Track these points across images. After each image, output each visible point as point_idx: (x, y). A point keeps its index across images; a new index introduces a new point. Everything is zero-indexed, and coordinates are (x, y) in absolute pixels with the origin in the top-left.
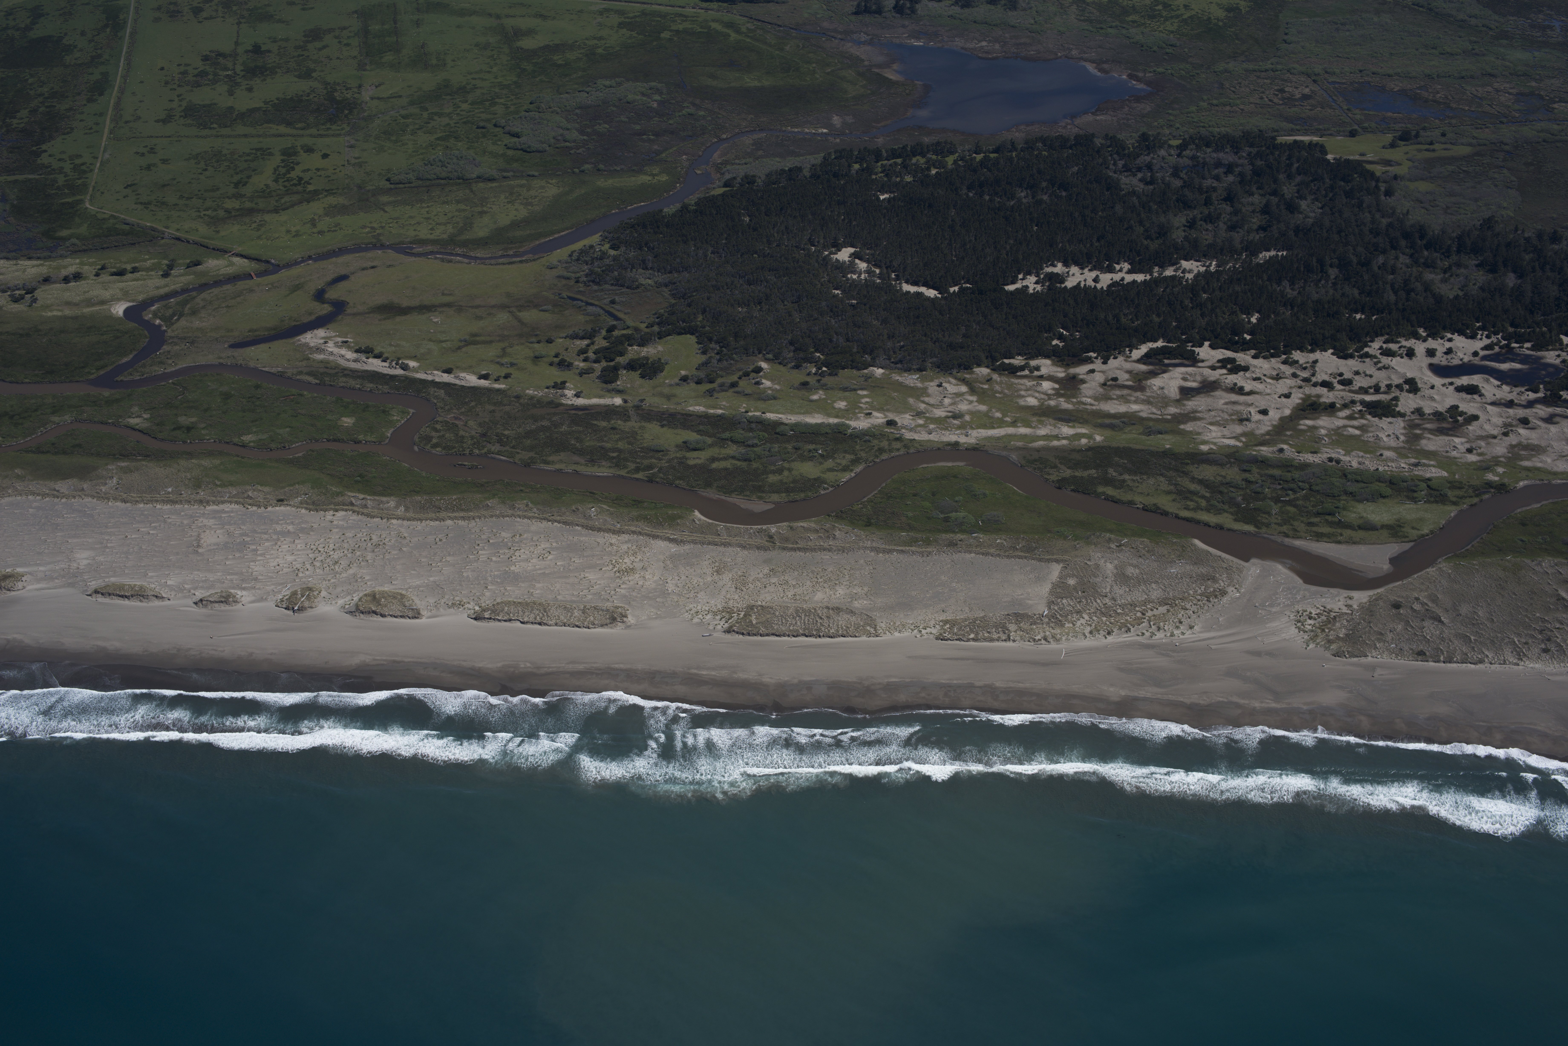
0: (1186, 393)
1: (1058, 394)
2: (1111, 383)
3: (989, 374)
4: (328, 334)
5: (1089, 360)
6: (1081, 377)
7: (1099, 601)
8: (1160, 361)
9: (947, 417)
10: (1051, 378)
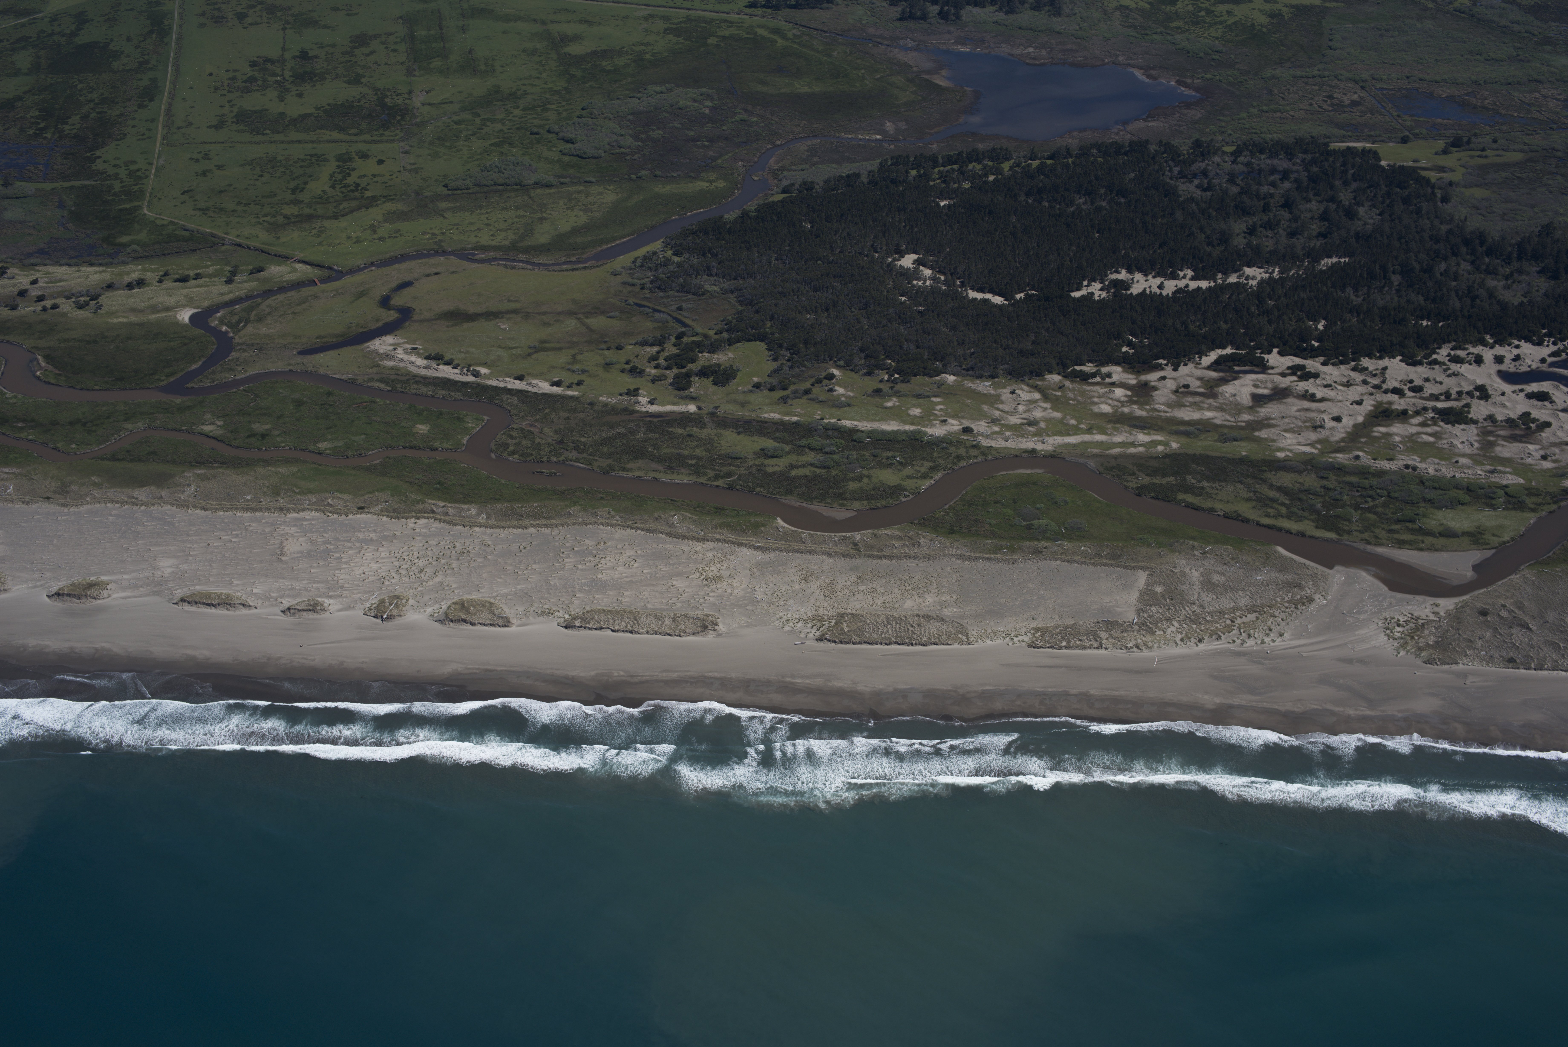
0: (1258, 400)
1: (1131, 401)
2: (1183, 390)
3: (1060, 381)
4: (396, 341)
5: (1159, 367)
6: (1153, 384)
7: (1187, 609)
8: (1230, 368)
9: (1022, 424)
10: (1123, 385)
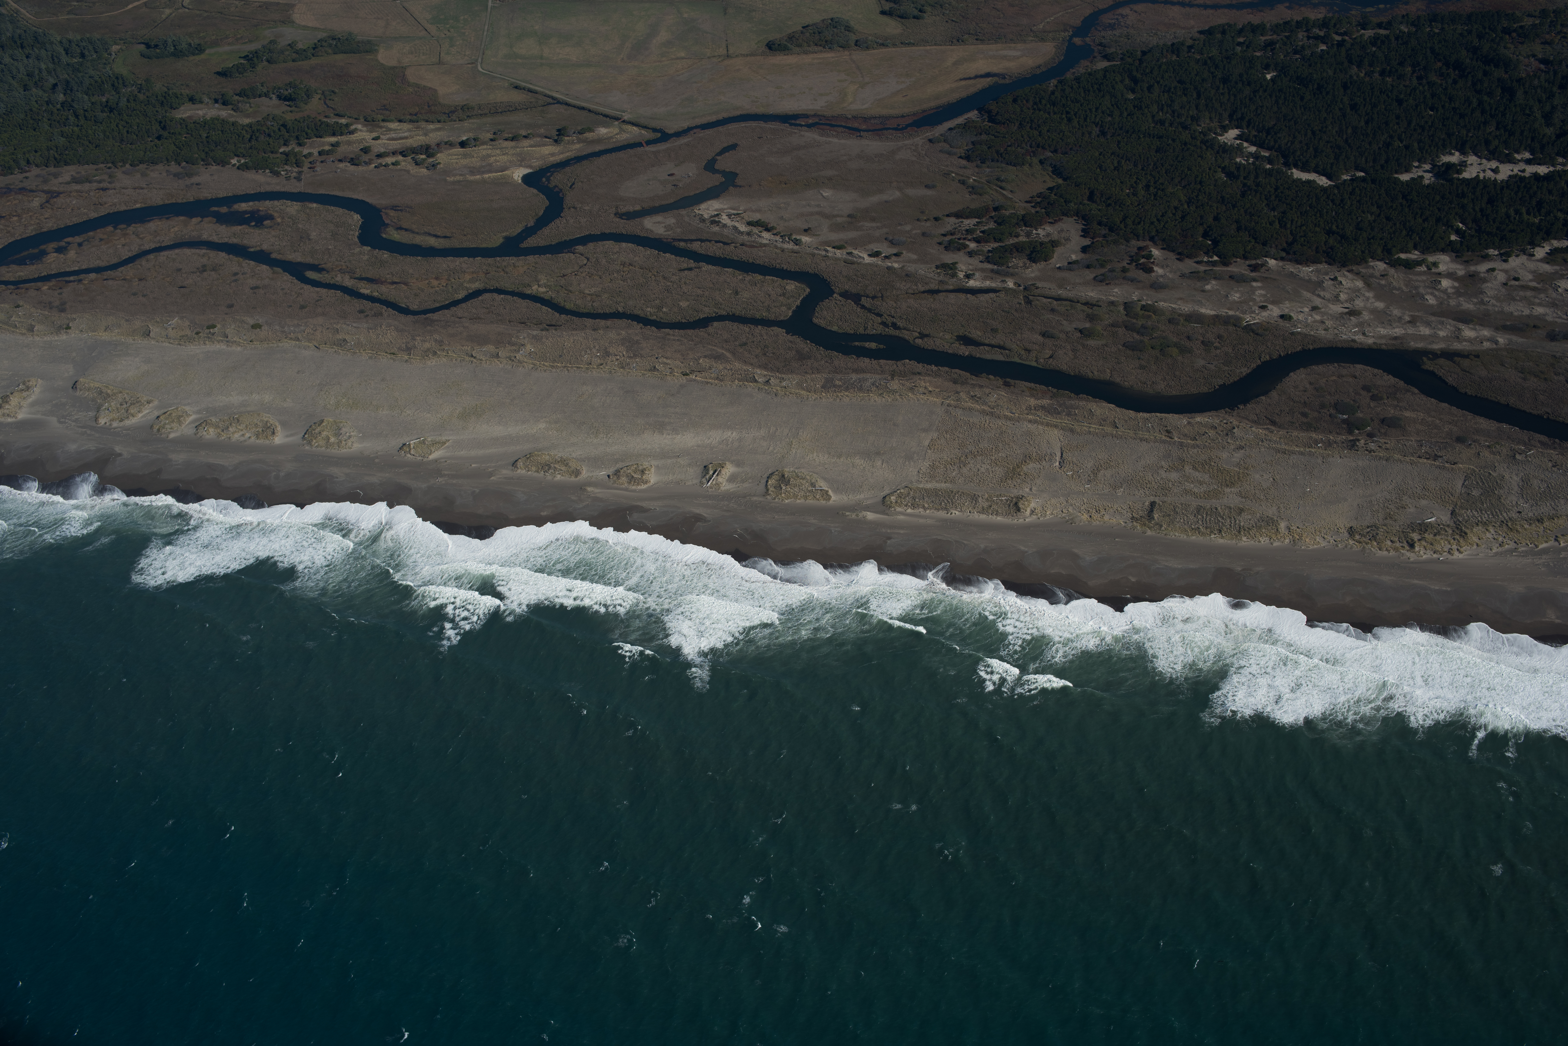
1: (1458, 293)
2: (1513, 283)
3: (1385, 270)
4: (722, 206)
5: (1486, 258)
6: (1482, 275)
7: (1505, 515)
8: (1566, 261)
9: (1342, 313)
10: (1450, 275)
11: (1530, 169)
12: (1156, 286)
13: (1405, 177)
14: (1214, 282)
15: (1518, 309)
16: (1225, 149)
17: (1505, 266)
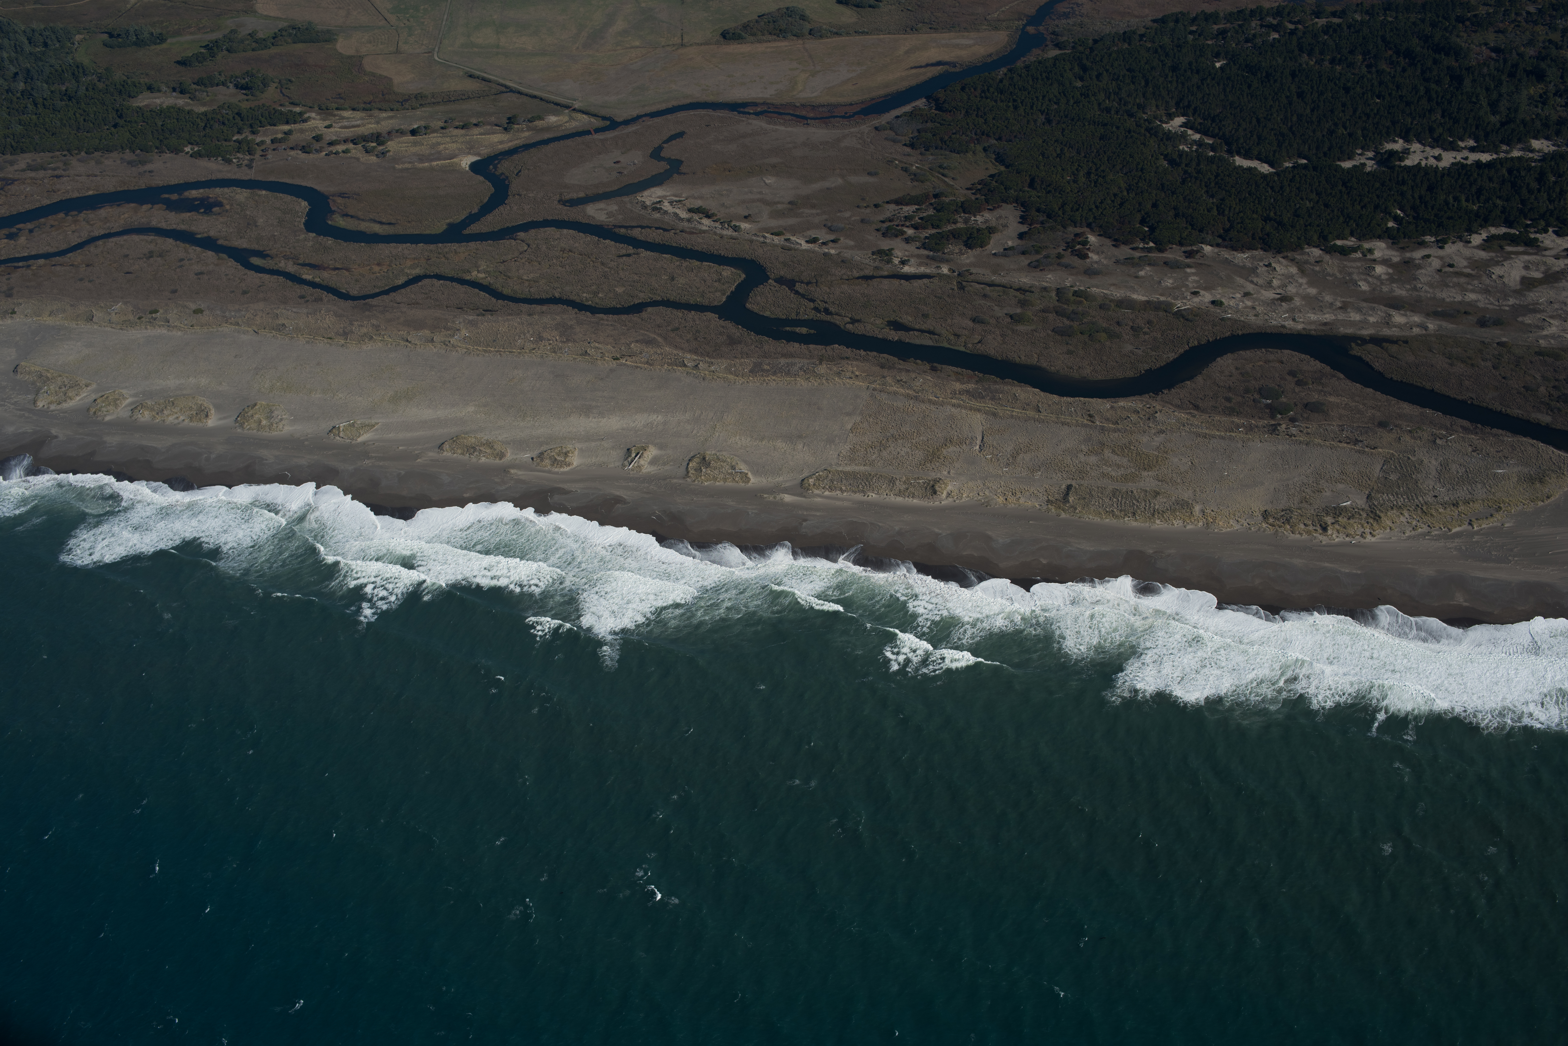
0: (1528, 283)
1: (1391, 280)
2: (1448, 270)
3: (1320, 256)
4: (664, 193)
5: (1422, 244)
6: (1417, 262)
7: (1421, 499)
8: (1502, 248)
9: (1274, 299)
10: (1385, 262)
11: (1473, 157)
12: (1090, 272)
13: (1347, 165)
14: (1148, 268)
15: (1452, 295)
16: (1169, 136)
17: (1441, 253)
